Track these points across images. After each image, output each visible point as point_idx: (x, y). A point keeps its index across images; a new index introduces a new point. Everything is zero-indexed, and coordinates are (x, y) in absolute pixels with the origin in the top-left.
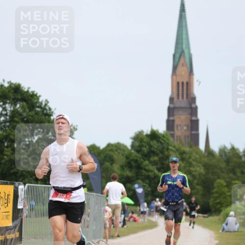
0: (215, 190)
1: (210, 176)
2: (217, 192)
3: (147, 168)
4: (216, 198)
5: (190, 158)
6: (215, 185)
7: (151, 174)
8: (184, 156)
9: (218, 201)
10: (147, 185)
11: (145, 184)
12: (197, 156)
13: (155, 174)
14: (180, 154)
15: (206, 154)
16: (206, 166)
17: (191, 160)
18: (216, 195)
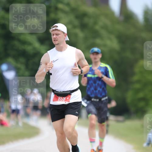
0: (136, 78)
1: (128, 54)
2: (138, 81)
3: (22, 37)
4: (137, 91)
5: (95, 23)
6: (137, 70)
7: (29, 49)
8: (86, 20)
9: (141, 95)
10: (23, 67)
11: (19, 65)
12: (108, 22)
13: (34, 48)
14: (77, 17)
15: (122, 18)
16: (122, 39)
17: (97, 27)
18: (137, 86)
